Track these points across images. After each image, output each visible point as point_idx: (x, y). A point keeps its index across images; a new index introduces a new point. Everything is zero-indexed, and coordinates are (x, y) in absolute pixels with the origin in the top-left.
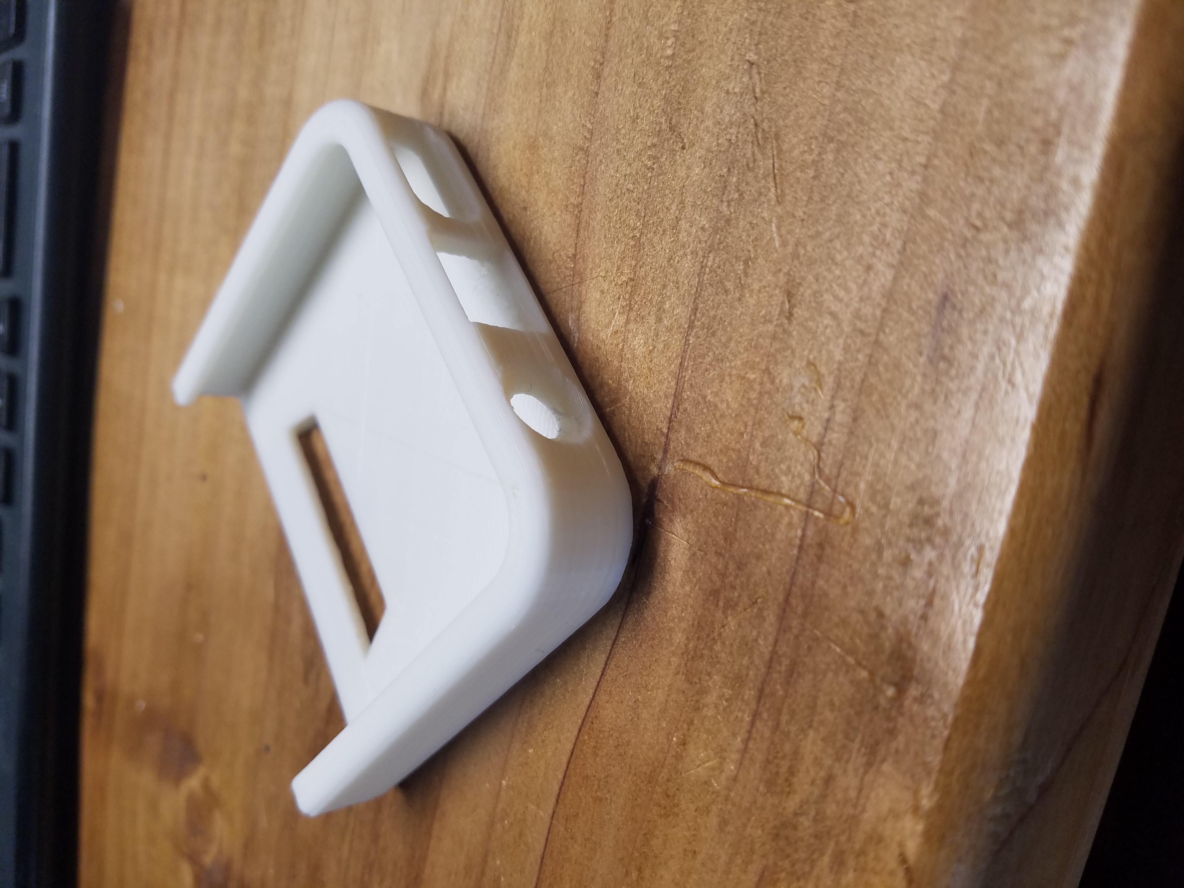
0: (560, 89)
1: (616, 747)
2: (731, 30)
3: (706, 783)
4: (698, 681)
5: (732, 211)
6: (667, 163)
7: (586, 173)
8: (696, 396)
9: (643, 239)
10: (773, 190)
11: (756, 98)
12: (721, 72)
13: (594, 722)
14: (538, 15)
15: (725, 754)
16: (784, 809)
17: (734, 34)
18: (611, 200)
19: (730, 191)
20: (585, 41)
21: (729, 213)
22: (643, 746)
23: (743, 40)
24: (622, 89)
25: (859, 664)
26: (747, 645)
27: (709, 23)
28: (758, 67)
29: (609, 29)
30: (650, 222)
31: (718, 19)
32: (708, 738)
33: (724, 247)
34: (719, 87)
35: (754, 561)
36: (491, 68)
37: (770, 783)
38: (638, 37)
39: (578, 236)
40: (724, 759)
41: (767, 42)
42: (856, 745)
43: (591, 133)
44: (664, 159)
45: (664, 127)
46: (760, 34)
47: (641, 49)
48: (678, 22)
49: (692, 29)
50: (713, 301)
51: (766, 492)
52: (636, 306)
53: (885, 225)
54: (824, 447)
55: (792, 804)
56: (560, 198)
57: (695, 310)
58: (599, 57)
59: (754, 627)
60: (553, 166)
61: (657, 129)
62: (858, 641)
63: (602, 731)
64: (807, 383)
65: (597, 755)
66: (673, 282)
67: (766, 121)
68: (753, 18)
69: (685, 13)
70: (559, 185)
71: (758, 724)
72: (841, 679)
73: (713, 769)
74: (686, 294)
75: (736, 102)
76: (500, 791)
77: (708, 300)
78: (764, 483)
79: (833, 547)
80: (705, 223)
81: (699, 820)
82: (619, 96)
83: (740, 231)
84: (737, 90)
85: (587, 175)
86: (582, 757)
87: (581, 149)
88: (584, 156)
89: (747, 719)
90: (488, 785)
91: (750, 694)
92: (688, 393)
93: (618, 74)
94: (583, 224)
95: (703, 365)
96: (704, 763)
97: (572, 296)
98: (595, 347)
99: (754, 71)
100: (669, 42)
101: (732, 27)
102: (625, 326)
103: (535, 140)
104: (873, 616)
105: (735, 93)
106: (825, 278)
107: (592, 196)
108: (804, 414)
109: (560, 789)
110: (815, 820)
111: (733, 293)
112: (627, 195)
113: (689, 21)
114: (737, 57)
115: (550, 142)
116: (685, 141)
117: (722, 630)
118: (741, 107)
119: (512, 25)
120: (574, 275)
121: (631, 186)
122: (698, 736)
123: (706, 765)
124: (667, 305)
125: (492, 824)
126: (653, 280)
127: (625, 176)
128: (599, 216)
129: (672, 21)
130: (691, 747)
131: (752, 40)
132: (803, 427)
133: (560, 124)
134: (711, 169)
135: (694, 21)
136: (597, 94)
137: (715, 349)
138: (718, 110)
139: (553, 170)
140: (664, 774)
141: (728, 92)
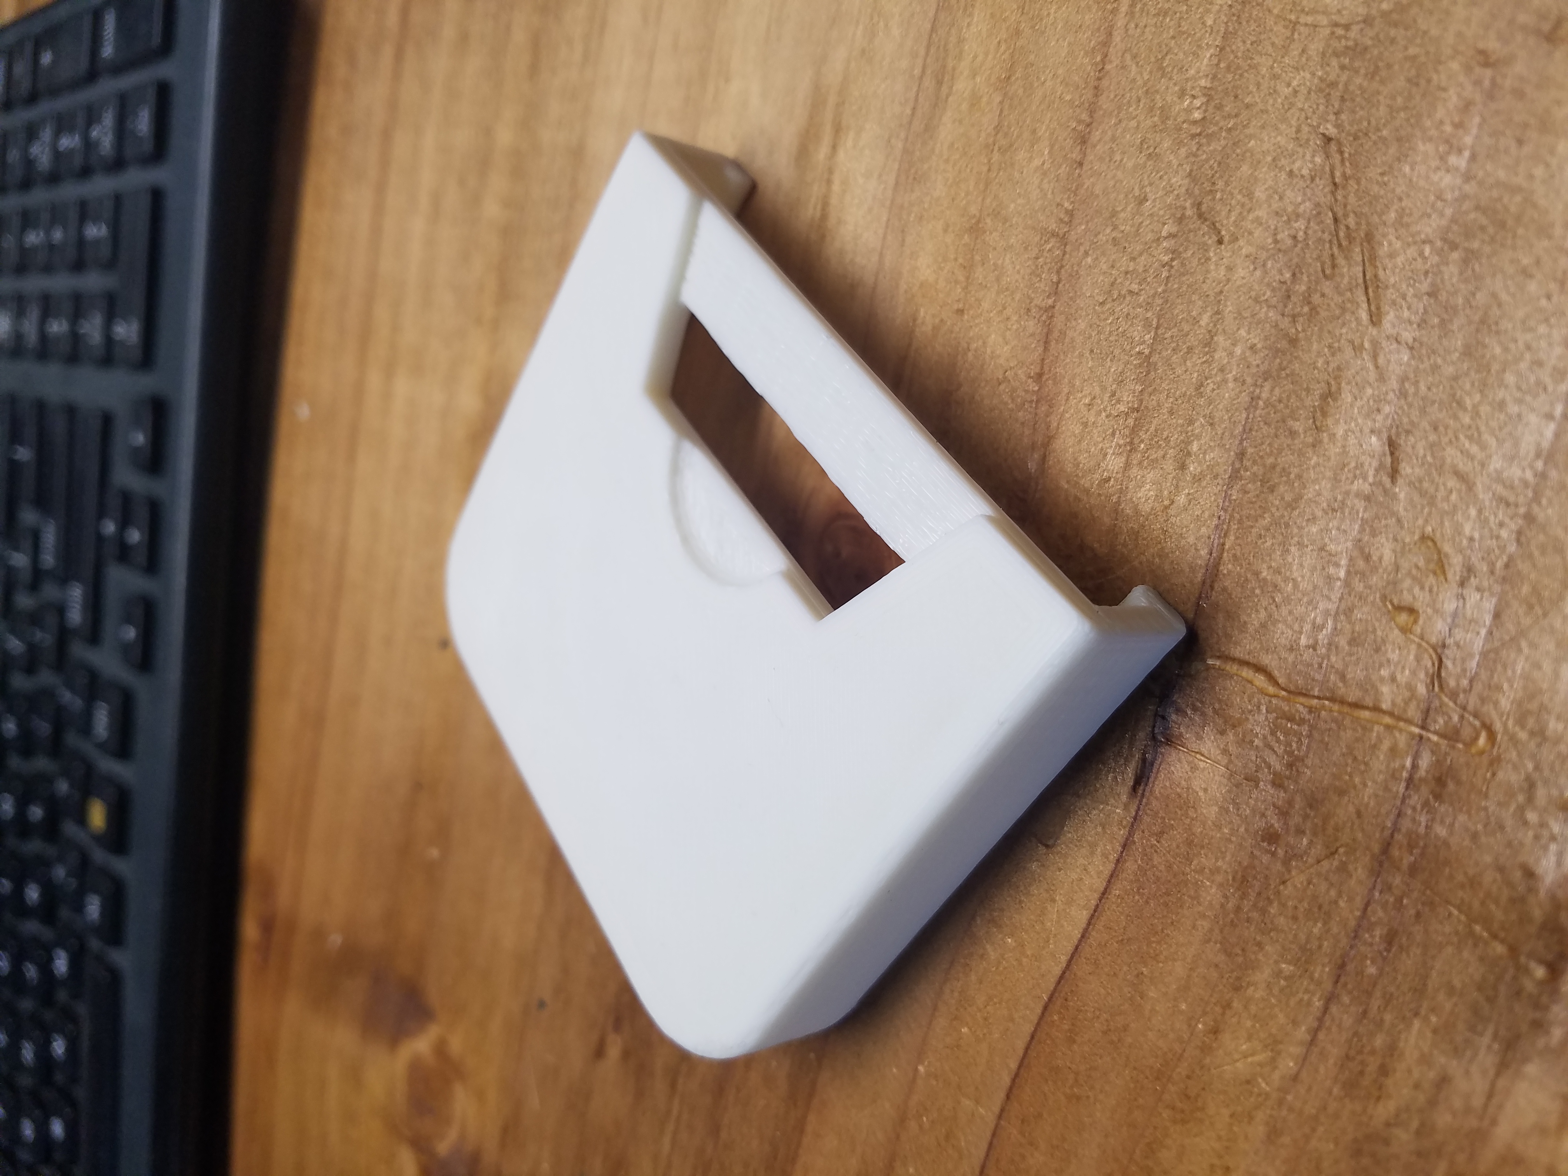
0: (1021, 155)
1: (1105, 1033)
2: (1296, 92)
3: (1248, 1082)
4: (1240, 952)
5: (1300, 329)
6: (1195, 262)
7: (1062, 267)
8: (1242, 571)
9: (1155, 358)
10: (1365, 306)
11: (1335, 184)
12: (1280, 147)
13: (1070, 998)
14: (986, 54)
15: (1281, 1047)
16: (1371, 1117)
17: (1301, 97)
18: (1102, 304)
19: (1295, 303)
20: (1062, 94)
21: (1294, 331)
22: (1150, 1033)
23: (1315, 107)
24: (1121, 161)
25: (1495, 936)
26: (1320, 907)
27: (1261, 81)
28: (1339, 143)
29: (1099, 79)
30: (1167, 335)
31: (1275, 77)
32: (1253, 1026)
33: (1287, 374)
34: (1276, 167)
35: (1335, 798)
36: (910, 123)
37: (1351, 1087)
38: (1147, 92)
39: (1046, 349)
40: (1279, 1053)
41: (1353, 112)
42: (1486, 1040)
43: (1071, 213)
44: (1189, 255)
45: (1189, 213)
46: (1343, 99)
47: (1151, 109)
48: (1210, 76)
49: (1234, 87)
50: (1270, 445)
51: (1357, 706)
52: (1142, 446)
53: (1540, 364)
54: (1447, 651)
55: (1383, 1111)
56: (1017, 298)
57: (1241, 455)
58: (1085, 116)
59: (1332, 884)
60: (1008, 256)
61: (1179, 216)
62: (1493, 907)
63: (1081, 1011)
64: (1421, 563)
65: (1074, 1041)
66: (1204, 416)
67: (1352, 215)
68: (1332, 77)
69: (1222, 65)
70: (1017, 281)
71: (1334, 1009)
72: (1466, 954)
73: (1261, 1065)
74: (1226, 434)
75: (1304, 188)
76: (914, 1080)
77: (1262, 443)
78: (1353, 695)
79: (1459, 783)
80: (1256, 341)
81: (1235, 1129)
82: (1117, 168)
83: (1313, 356)
84: (1305, 172)
85: (1063, 270)
86: (1048, 1042)
87: (1054, 235)
88: (1058, 245)
89: (1318, 1003)
90: (895, 1070)
91: (1322, 971)
92: (1230, 566)
93: (1113, 139)
94: (1056, 334)
95: (1254, 530)
96: (1245, 1057)
97: (1034, 429)
98: (1071, 499)
99: (1333, 147)
100: (1197, 103)
101: (1297, 89)
102: (1123, 472)
103: (978, 222)
104: (1518, 875)
105: (1302, 176)
106: (1446, 427)
107: (1071, 298)
108: (1418, 605)
109: (1013, 1081)
110: (1418, 1133)
111: (1302, 436)
112: (1128, 298)
113: (1230, 77)
114: (1305, 129)
115: (1004, 224)
116: (1223, 233)
117: (1282, 887)
118: (1312, 195)
119: (944, 67)
120: (1038, 402)
121: (1135, 287)
122: (1239, 1023)
123: (1250, 1060)
124: (1195, 447)
125: (902, 1120)
126: (1171, 412)
127: (1127, 273)
128: (1082, 325)
129: (1201, 74)
130: (1226, 1038)
131: (1330, 107)
132: (1415, 622)
133: (1020, 201)
134: (1266, 272)
135: (1237, 77)
136: (1081, 164)
137: (1274, 510)
138: (1277, 197)
139: (1007, 261)
140: (1182, 1070)
141: (1291, 174)
